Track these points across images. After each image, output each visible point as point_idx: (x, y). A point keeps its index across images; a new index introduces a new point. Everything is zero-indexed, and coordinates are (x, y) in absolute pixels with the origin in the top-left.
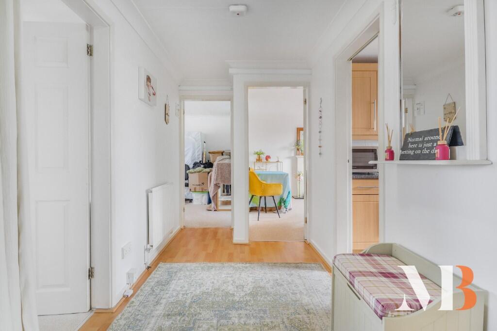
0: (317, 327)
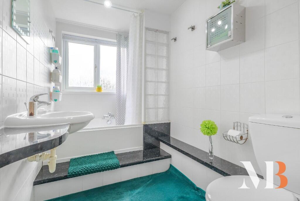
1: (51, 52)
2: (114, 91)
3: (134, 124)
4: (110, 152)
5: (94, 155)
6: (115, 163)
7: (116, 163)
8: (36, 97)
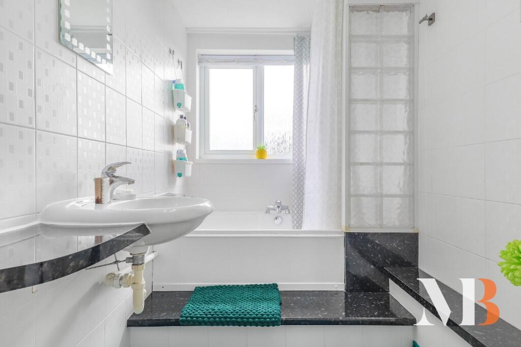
1: (173, 88)
2: (289, 156)
3: (324, 229)
4: (269, 285)
5: (238, 286)
6: (270, 312)
7: (273, 313)
8: (109, 169)
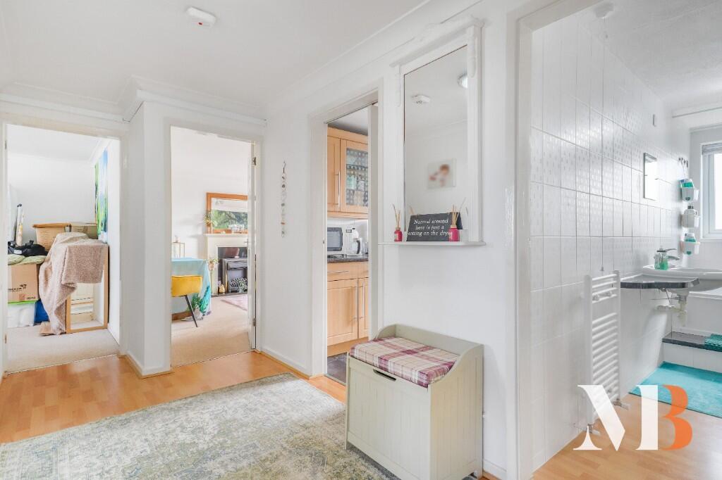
0: (324, 438)
1: (681, 186)
